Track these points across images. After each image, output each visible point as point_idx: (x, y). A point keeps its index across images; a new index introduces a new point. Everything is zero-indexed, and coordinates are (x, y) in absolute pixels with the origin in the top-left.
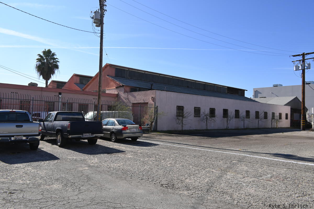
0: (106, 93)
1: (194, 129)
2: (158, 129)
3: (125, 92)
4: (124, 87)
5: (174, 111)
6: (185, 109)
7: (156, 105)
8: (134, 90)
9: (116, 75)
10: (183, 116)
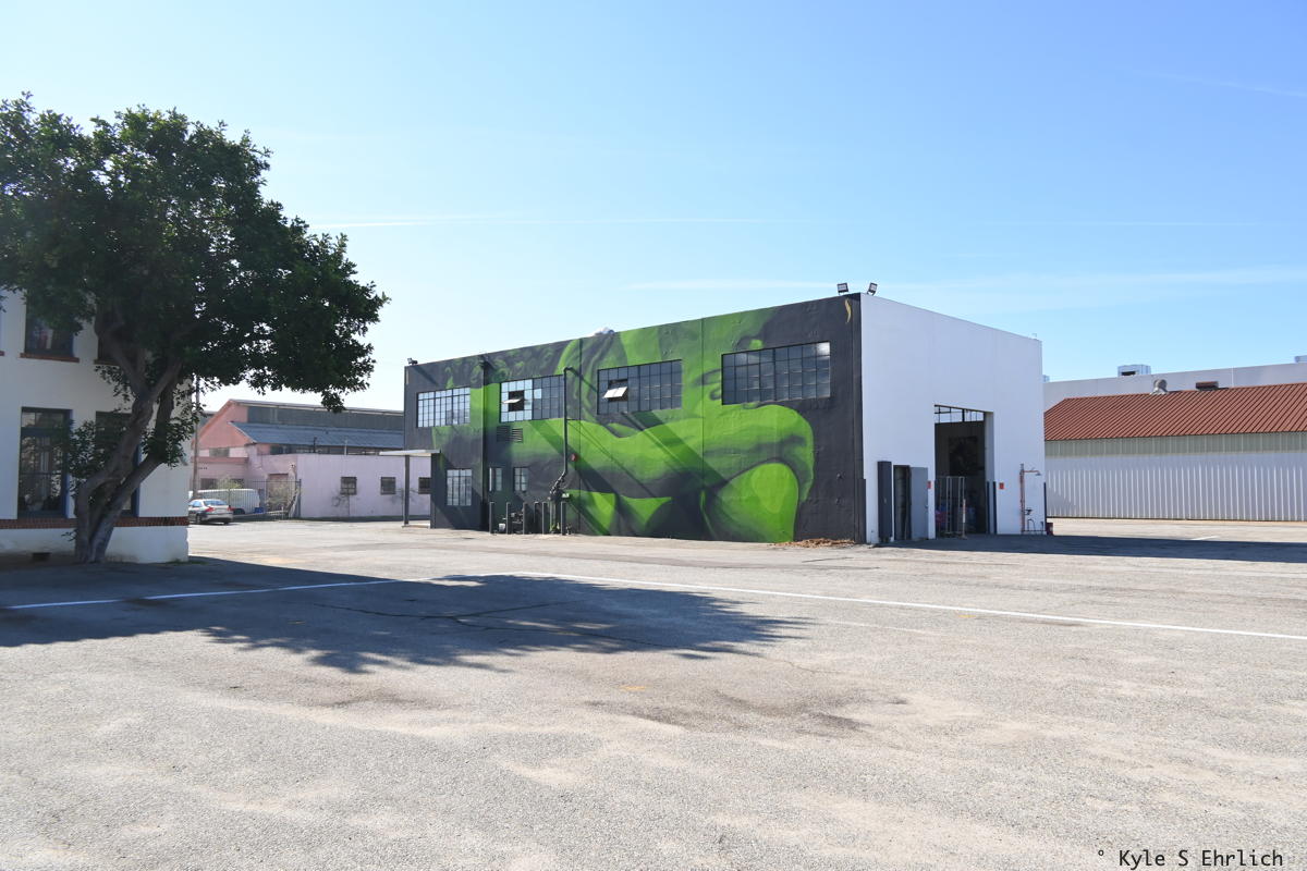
0: (231, 455)
1: (381, 514)
2: (303, 514)
3: (260, 454)
4: (256, 446)
5: (336, 485)
6: (357, 482)
7: (299, 478)
8: (277, 450)
9: (250, 421)
10: (355, 493)
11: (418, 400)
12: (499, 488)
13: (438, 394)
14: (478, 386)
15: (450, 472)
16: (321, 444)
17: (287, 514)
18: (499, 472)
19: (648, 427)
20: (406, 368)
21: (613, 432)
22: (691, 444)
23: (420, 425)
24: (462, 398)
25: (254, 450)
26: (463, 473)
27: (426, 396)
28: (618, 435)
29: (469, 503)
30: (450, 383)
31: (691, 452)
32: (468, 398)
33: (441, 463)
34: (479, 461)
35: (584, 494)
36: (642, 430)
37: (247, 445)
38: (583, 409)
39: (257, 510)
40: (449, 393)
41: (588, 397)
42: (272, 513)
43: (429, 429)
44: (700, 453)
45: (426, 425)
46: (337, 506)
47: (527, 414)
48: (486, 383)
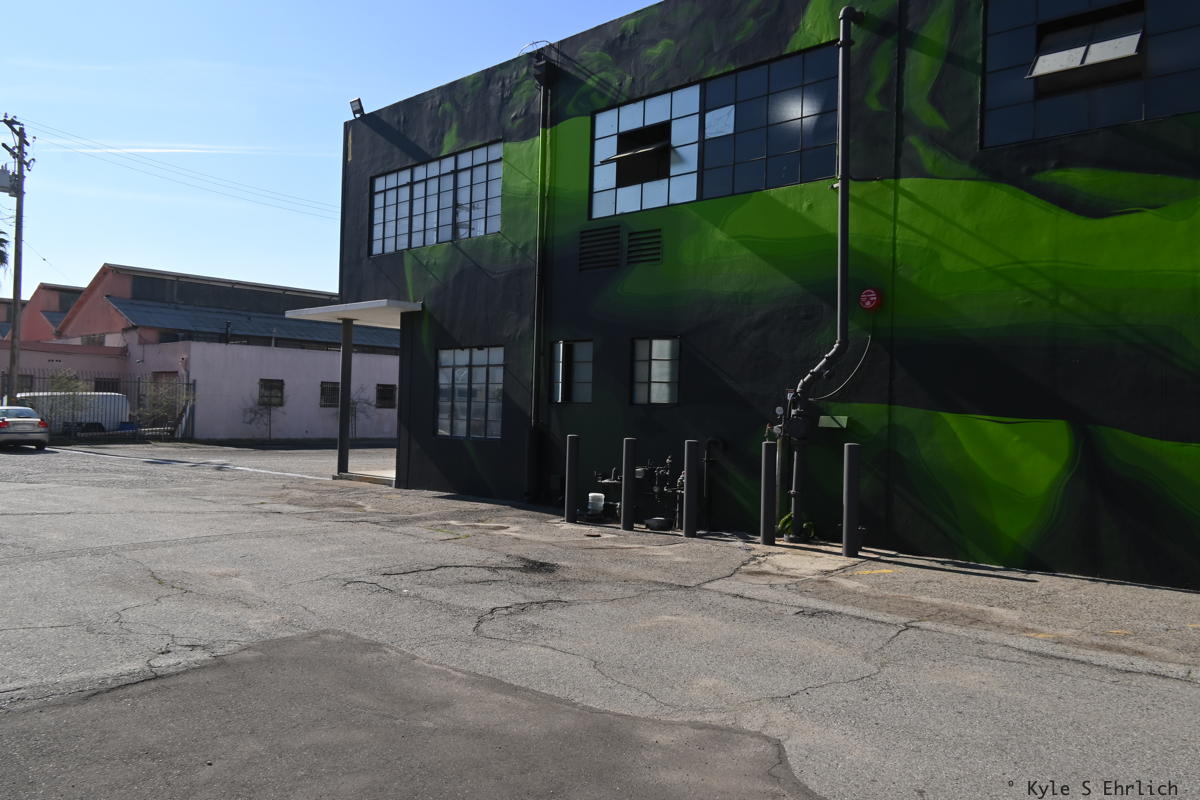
0: (107, 344)
1: (321, 436)
2: (198, 434)
3: (143, 342)
4: (138, 330)
5: (252, 390)
6: (286, 388)
7: (192, 378)
8: (169, 336)
9: (136, 296)
10: (281, 404)
11: (372, 194)
12: (584, 393)
13: (420, 173)
14: (527, 134)
15: (446, 356)
16: (237, 332)
17: (172, 433)
18: (585, 352)
20: (347, 125)
21: (1064, 197)
23: (377, 249)
24: (480, 174)
25: (134, 336)
26: (480, 356)
27: (392, 181)
29: (495, 431)
30: (450, 142)
32: (497, 171)
33: (425, 335)
34: (527, 324)
37: (125, 330)
38: (913, 140)
39: (123, 425)
40: (448, 165)
41: (935, 99)
42: (146, 431)
43: (398, 254)
45: (390, 248)
46: (250, 423)
47: (681, 187)
48: (553, 118)
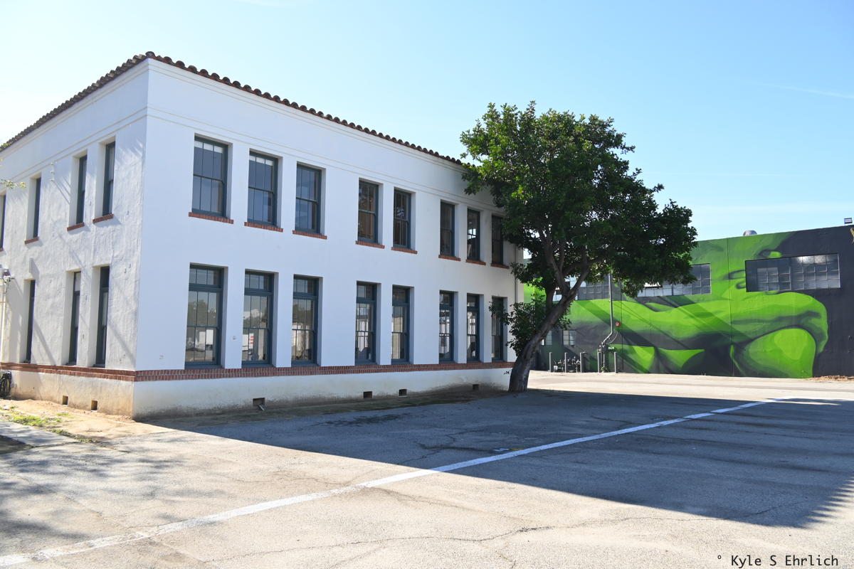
19: (681, 305)
21: (651, 308)
22: (720, 316)
28: (656, 310)
31: (719, 321)
35: (626, 347)
36: (676, 307)
44: (728, 322)
